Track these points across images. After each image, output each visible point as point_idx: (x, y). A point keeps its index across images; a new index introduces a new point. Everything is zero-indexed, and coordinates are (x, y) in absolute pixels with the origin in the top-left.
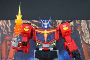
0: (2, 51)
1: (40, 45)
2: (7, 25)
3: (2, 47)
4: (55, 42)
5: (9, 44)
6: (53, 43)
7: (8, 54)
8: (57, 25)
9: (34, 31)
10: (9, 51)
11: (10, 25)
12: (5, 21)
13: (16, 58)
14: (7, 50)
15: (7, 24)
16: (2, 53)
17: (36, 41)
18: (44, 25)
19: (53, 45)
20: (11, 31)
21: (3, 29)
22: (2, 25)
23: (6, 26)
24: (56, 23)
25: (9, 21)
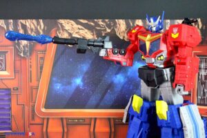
0: (31, 67)
2: (39, 28)
3: (31, 62)
6: (160, 57)
7: (41, 72)
8: (116, 27)
10: (41, 68)
11: (42, 27)
12: (34, 21)
14: (39, 66)
15: (38, 25)
16: (31, 71)
19: (160, 60)
21: (31, 33)
23: (36, 29)
24: (115, 23)
25: (41, 21)
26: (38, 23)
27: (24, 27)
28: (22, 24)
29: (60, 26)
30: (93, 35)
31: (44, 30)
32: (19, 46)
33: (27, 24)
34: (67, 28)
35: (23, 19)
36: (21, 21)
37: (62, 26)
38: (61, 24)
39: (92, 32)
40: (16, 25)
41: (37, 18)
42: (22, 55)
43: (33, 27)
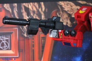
0: (33, 47)
2: (40, 10)
3: (33, 42)
5: (44, 38)
7: (43, 51)
10: (43, 47)
11: (43, 9)
12: (36, 4)
13: (55, 57)
14: (41, 45)
16: (33, 50)
20: (45, 17)
21: (34, 15)
22: (32, 9)
23: (38, 11)
25: (42, 3)
26: (40, 6)
27: (27, 10)
28: (25, 7)
29: (60, 8)
31: (45, 12)
33: (30, 7)
34: (66, 9)
35: (26, 2)
36: (24, 4)
37: (62, 8)
38: (61, 6)
40: (19, 8)
42: (25, 35)
43: (35, 9)
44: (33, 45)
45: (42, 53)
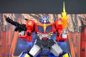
1: (40, 35)
2: (12, 17)
3: (8, 33)
4: (52, 33)
6: (50, 34)
7: (13, 38)
9: (36, 25)
11: (14, 17)
12: (10, 14)
13: (19, 42)
14: (12, 35)
16: (8, 38)
17: (38, 32)
18: (44, 20)
19: (51, 35)
25: (14, 14)
26: (12, 15)
28: (5, 16)
29: (22, 17)
30: (38, 21)
31: (15, 19)
32: (3, 26)
33: (7, 16)
34: (25, 18)
35: (5, 13)
36: (4, 14)
39: (37, 20)
41: (12, 13)
42: (4, 30)
44: (8, 35)
45: (13, 40)
